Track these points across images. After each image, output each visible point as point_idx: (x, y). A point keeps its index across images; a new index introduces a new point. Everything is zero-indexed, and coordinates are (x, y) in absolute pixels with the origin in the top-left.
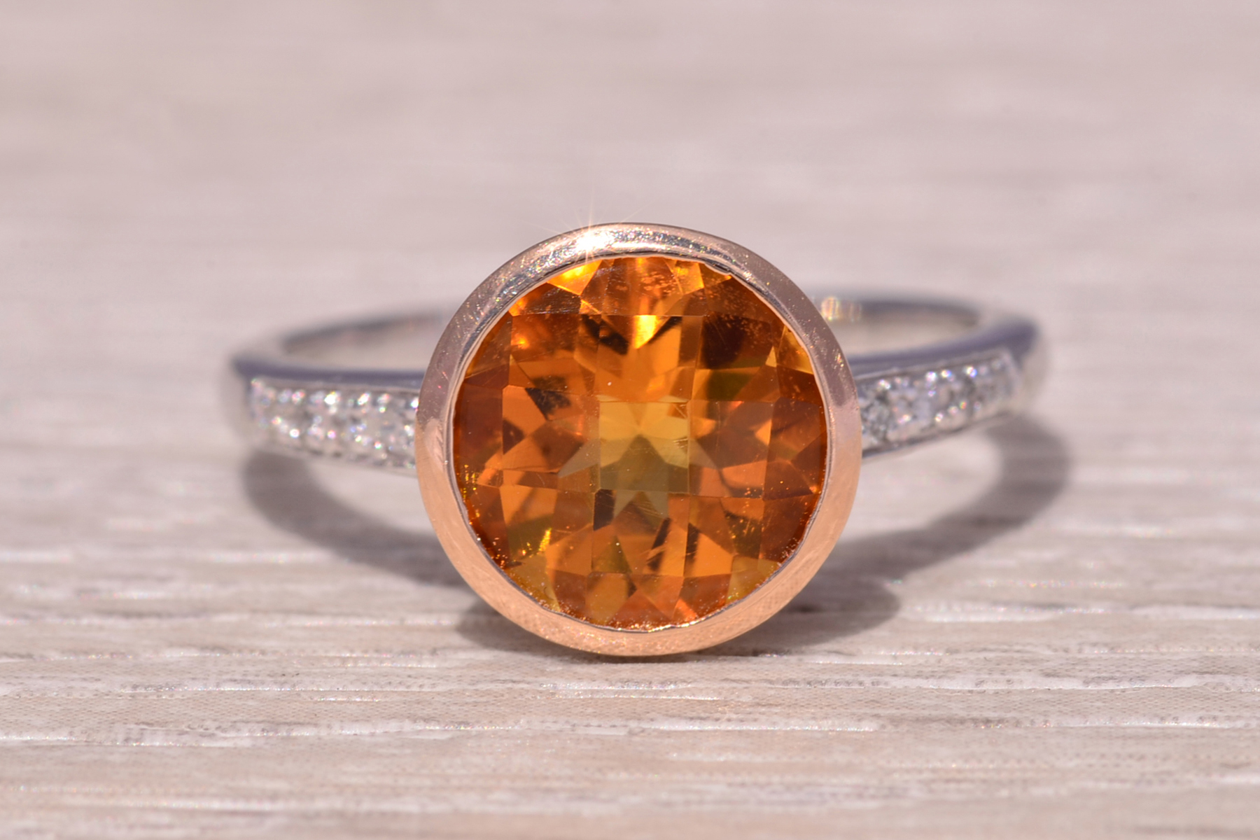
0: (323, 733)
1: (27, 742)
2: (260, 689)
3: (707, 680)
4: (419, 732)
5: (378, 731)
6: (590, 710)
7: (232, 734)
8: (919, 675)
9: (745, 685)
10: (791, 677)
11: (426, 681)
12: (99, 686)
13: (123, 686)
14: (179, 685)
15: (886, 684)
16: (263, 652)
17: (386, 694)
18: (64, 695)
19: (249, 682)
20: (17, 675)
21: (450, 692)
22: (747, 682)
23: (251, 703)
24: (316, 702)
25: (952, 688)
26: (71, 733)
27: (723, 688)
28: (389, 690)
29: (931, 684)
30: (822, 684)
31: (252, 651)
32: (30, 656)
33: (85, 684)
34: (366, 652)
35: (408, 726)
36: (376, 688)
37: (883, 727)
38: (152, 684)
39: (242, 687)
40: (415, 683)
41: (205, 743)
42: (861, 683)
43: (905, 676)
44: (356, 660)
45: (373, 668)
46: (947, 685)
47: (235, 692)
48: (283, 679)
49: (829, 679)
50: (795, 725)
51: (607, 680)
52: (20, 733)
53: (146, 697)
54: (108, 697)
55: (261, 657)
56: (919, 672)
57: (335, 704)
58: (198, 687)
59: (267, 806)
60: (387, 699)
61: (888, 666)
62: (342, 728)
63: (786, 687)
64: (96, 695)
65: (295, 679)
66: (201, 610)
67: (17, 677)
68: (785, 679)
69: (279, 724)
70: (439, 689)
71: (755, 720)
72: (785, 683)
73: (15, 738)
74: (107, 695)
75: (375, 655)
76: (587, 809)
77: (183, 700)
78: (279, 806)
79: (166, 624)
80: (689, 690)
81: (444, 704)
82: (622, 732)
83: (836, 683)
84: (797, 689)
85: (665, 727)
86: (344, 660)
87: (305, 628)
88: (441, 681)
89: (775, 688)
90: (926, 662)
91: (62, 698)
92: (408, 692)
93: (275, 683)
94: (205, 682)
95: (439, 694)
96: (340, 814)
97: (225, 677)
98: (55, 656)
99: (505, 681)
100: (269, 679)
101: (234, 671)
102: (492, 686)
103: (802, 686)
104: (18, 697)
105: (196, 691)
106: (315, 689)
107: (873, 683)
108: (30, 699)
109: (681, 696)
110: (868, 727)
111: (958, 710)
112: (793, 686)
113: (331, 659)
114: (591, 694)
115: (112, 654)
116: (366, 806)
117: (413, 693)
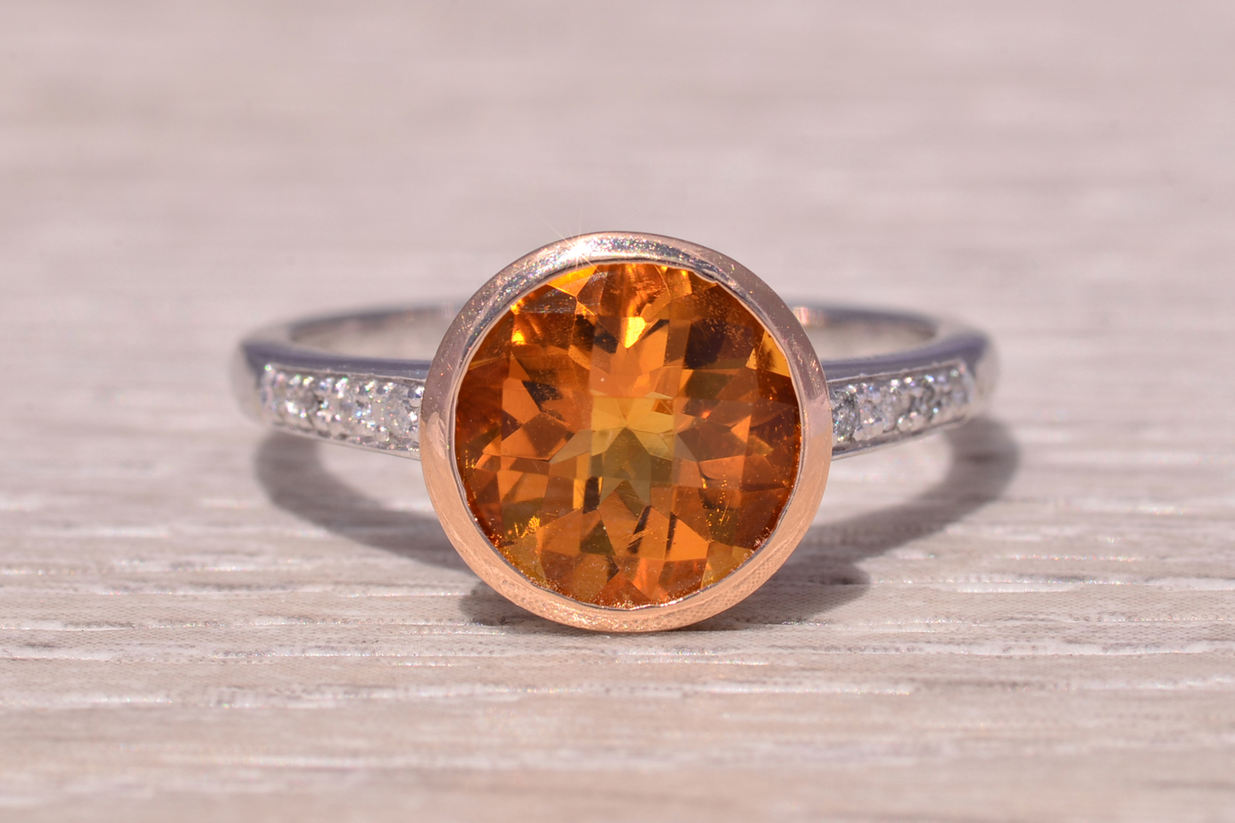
0: (401, 695)
1: (126, 704)
2: (342, 654)
3: (755, 646)
4: (489, 694)
5: (452, 694)
6: (647, 674)
7: (317, 696)
8: (951, 642)
9: (791, 651)
10: (832, 643)
11: (496, 648)
12: (194, 652)
13: (216, 652)
14: (268, 651)
15: (921, 650)
16: (345, 621)
17: (458, 659)
18: (161, 661)
19: (332, 648)
20: (117, 642)
21: (518, 657)
22: (792, 648)
23: (334, 667)
24: (394, 667)
25: (982, 654)
26: (168, 696)
27: (770, 654)
28: (461, 655)
29: (962, 650)
30: (861, 650)
31: (335, 620)
32: (130, 624)
33: (181, 650)
34: (440, 620)
35: (479, 689)
36: (450, 654)
37: (918, 689)
38: (243, 650)
39: (326, 653)
40: (485, 649)
41: (292, 705)
42: (897, 649)
43: (939, 643)
44: (431, 628)
45: (447, 635)
46: (977, 651)
47: (319, 658)
48: (364, 645)
49: (868, 645)
50: (837, 688)
51: (663, 646)
52: (121, 696)
53: (237, 662)
54: (202, 662)
55: (343, 625)
56: (951, 639)
57: (412, 669)
58: (286, 653)
59: (348, 763)
60: (460, 664)
61: (923, 633)
62: (418, 691)
63: (828, 653)
64: (191, 660)
65: (375, 646)
66: (288, 582)
67: (118, 644)
68: (828, 645)
69: (359, 687)
70: (508, 654)
71: (800, 683)
72: (827, 649)
73: (115, 700)
74: (201, 660)
75: (449, 624)
76: (645, 766)
77: (271, 665)
78: (360, 762)
79: (255, 595)
80: (738, 655)
81: (513, 668)
82: (677, 695)
83: (875, 649)
84: (839, 655)
85: (717, 689)
86: (420, 628)
87: (384, 598)
88: (510, 647)
89: (818, 654)
90: (957, 630)
91: (160, 663)
92: (479, 657)
93: (357, 649)
94: (291, 648)
95: (508, 659)
96: (417, 771)
97: (309, 644)
98: (153, 625)
99: (568, 648)
100: (351, 646)
101: (318, 638)
102: (557, 652)
103: (843, 652)
104: (118, 663)
105: (284, 656)
106: (393, 655)
107: (908, 650)
108: (130, 664)
109: (731, 660)
110: (904, 690)
111: (987, 674)
112: (835, 652)
113: (408, 627)
114: (649, 660)
115: (205, 623)
116: (441, 762)
117: (484, 658)
